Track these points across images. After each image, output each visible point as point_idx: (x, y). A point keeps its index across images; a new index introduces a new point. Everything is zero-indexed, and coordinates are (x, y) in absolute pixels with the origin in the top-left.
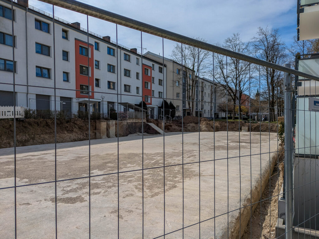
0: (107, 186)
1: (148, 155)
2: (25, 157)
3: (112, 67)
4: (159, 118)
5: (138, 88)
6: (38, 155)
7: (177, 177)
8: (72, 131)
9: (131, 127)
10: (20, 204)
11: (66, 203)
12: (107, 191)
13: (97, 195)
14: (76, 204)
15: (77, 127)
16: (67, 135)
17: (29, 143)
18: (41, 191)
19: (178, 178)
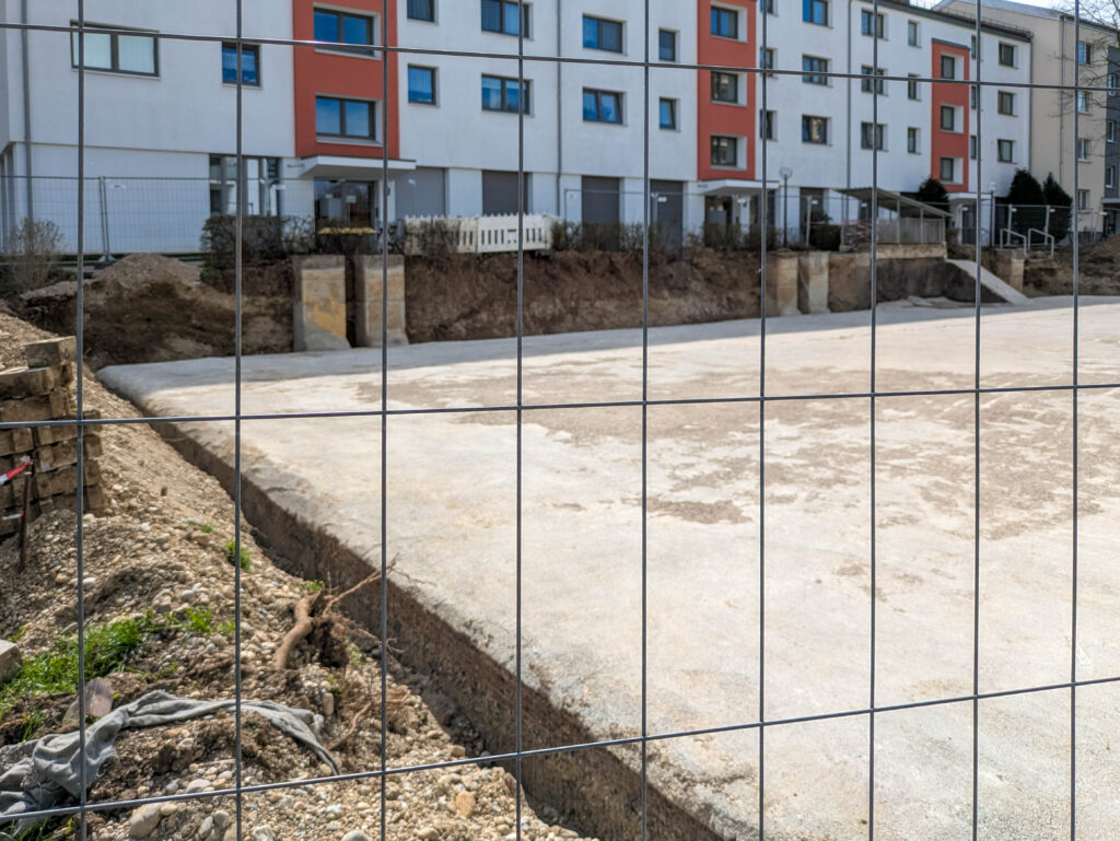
0: (814, 478)
1: (962, 380)
2: (555, 365)
3: (816, 63)
4: (997, 242)
5: (912, 132)
6: (590, 363)
7: (1099, 471)
8: (683, 290)
9: (886, 275)
10: (555, 505)
11: (685, 518)
12: (816, 496)
13: (785, 507)
14: (718, 525)
15: (700, 276)
16: (669, 303)
17: (563, 325)
18: (608, 473)
19: (1105, 475)
